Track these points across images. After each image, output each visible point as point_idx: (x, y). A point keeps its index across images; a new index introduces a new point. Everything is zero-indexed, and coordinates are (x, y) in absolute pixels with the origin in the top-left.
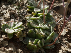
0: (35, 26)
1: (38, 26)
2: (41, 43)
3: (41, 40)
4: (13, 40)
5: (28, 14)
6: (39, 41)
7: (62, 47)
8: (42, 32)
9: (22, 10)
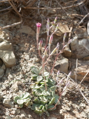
0: (39, 95)
1: (41, 94)
2: (45, 108)
3: (44, 105)
4: (24, 108)
5: (32, 83)
6: (44, 107)
7: (63, 107)
8: (45, 99)
9: (27, 80)
